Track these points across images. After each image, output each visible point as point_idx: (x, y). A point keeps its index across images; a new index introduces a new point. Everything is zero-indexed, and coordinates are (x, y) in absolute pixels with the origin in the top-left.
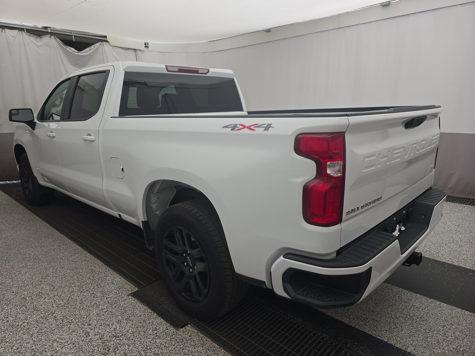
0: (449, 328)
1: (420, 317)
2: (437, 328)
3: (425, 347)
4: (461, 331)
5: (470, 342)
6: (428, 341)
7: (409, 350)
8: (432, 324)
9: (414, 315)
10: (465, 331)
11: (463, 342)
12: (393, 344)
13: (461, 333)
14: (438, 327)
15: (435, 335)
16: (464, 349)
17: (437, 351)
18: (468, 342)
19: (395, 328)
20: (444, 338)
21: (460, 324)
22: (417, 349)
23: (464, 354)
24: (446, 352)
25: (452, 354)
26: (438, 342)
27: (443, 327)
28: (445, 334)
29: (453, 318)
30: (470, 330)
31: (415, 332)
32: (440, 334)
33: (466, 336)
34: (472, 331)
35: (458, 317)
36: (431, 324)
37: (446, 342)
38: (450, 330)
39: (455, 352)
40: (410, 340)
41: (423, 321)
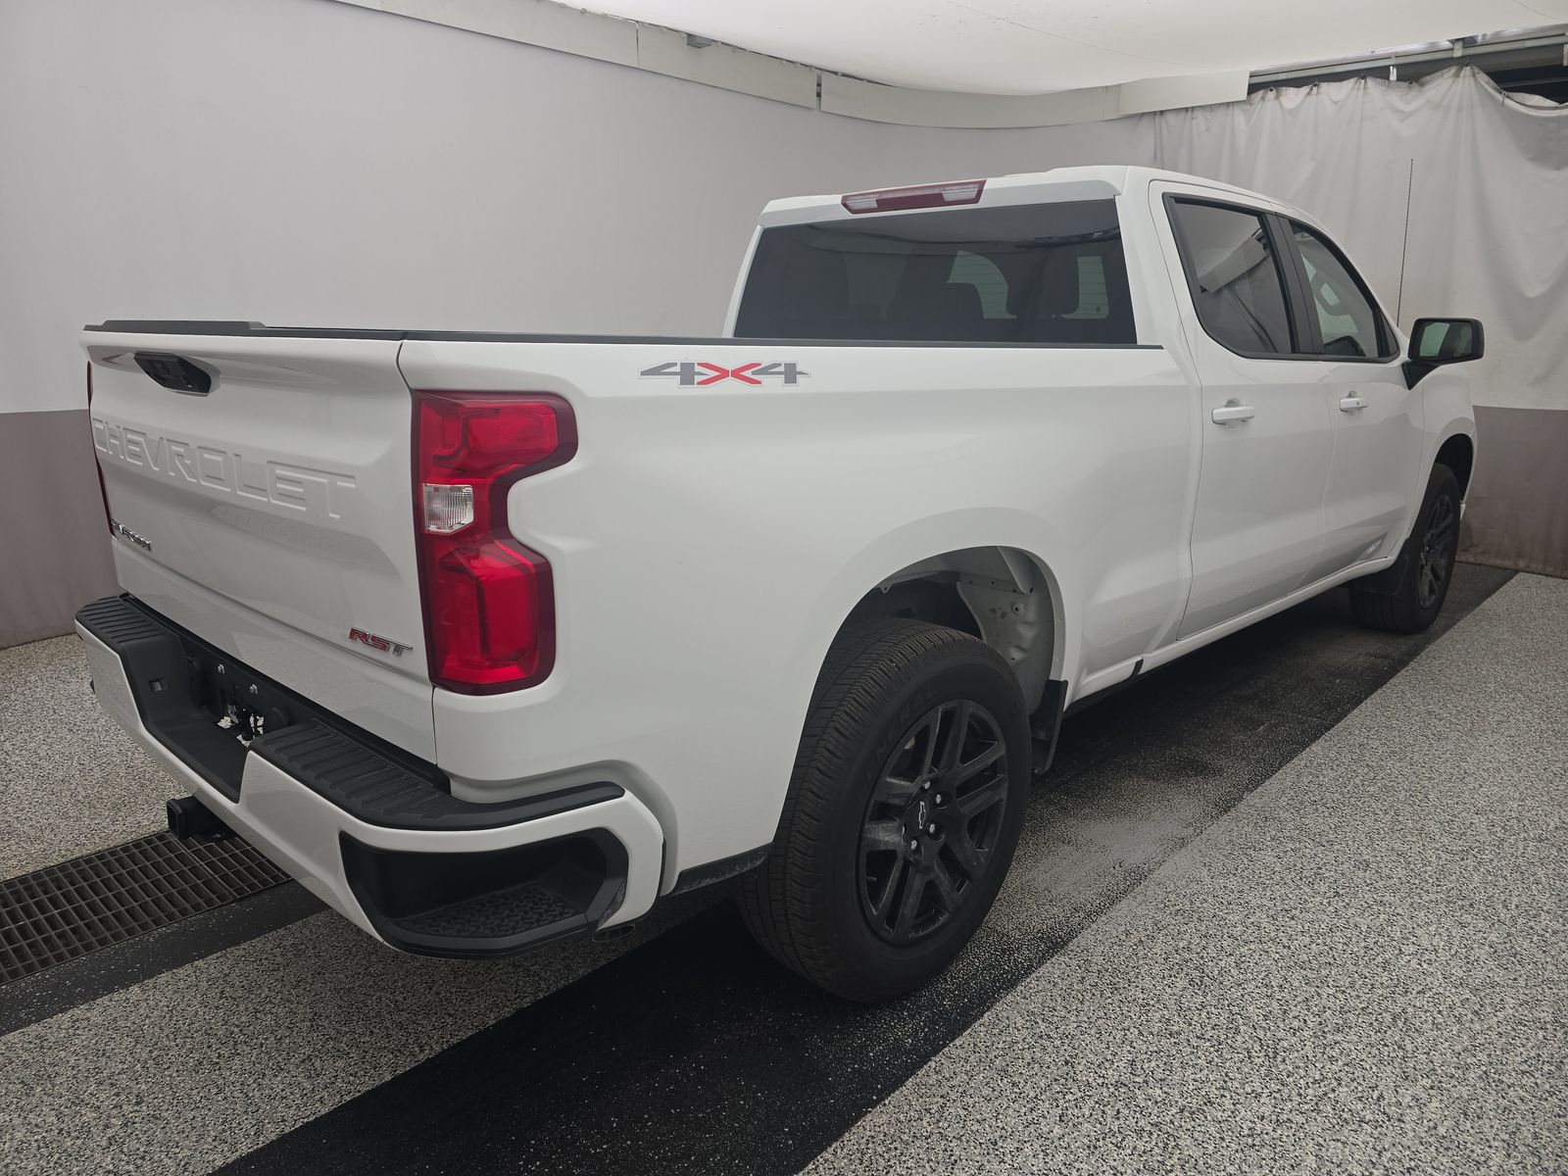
0: (125, 1107)
1: (217, 1063)
2: (149, 1080)
3: (115, 1020)
4: (85, 1130)
5: (37, 1126)
6: (128, 1036)
7: (135, 989)
8: (170, 1076)
9: (238, 1054)
10: (79, 1142)
11: (52, 1107)
12: (174, 971)
13: (82, 1127)
14: (150, 1084)
15: (129, 1059)
16: (33, 1095)
17: (84, 1038)
18: (39, 1120)
19: (222, 993)
20: (105, 1075)
21: (111, 1144)
22: (124, 1005)
23: (21, 1085)
24: (63, 1054)
25: (47, 1062)
26: (104, 1054)
27: (138, 1096)
28: (112, 1084)
29: (149, 1143)
30: (70, 1155)
31: (177, 1027)
32: (122, 1072)
33: (62, 1130)
34: (59, 1158)
35: (139, 1162)
36: (174, 1075)
37: (88, 1070)
38: (115, 1107)
39: (45, 1070)
40: (161, 1004)
41: (201, 1063)
